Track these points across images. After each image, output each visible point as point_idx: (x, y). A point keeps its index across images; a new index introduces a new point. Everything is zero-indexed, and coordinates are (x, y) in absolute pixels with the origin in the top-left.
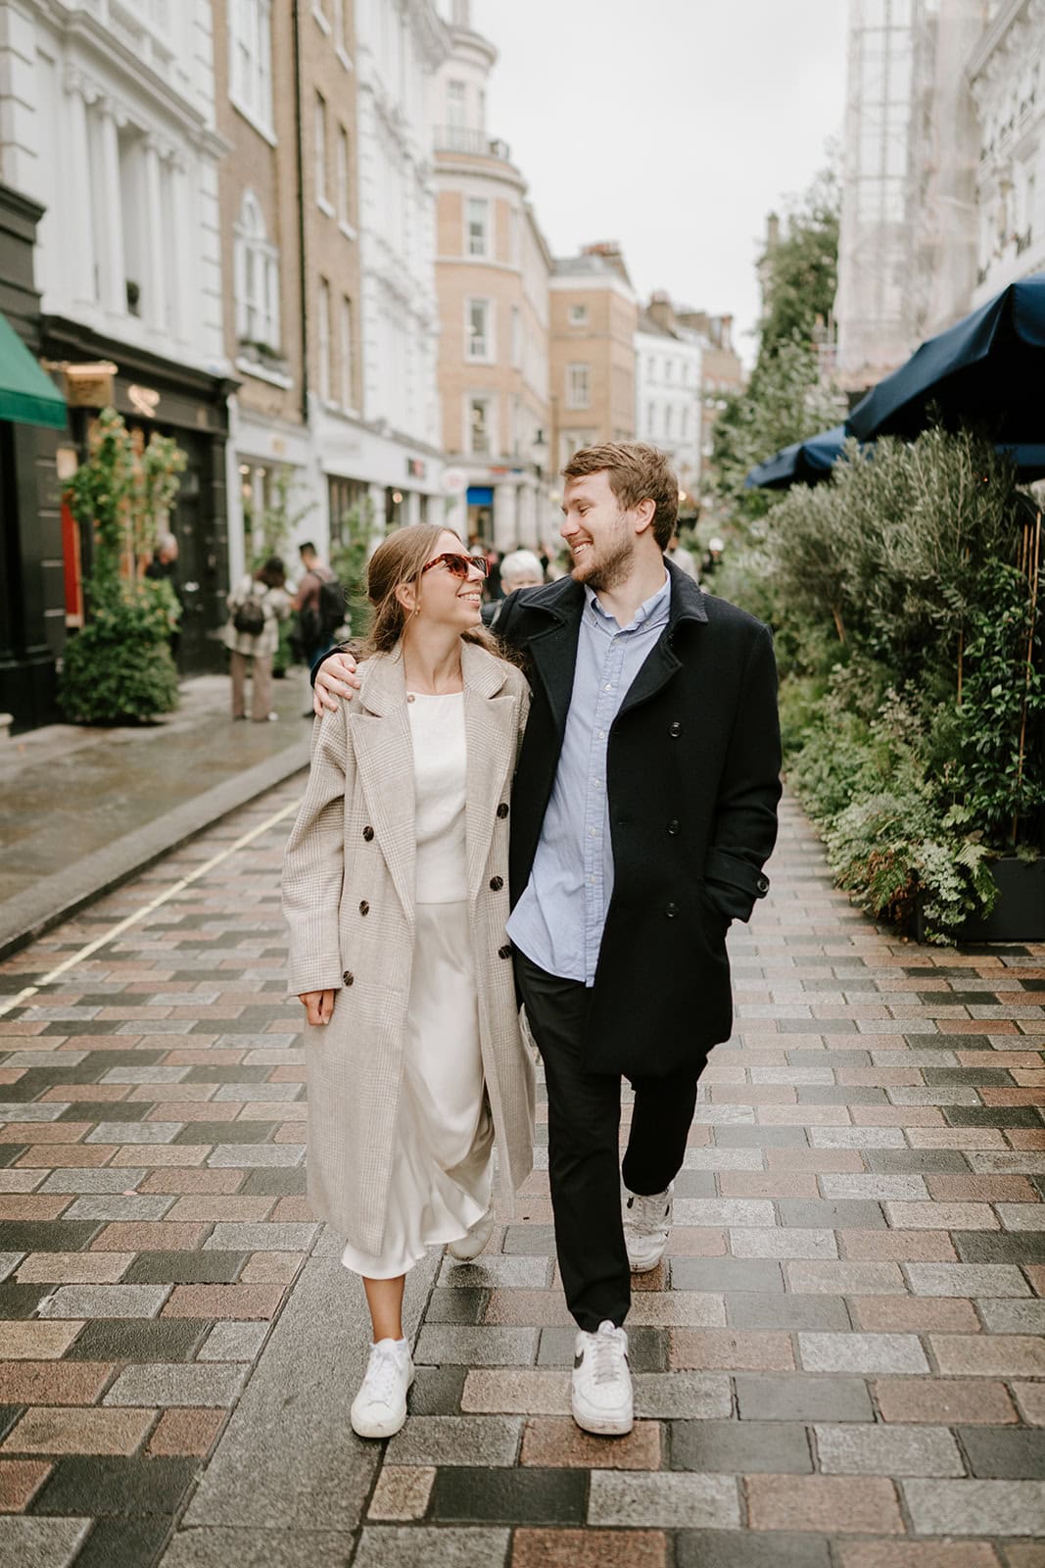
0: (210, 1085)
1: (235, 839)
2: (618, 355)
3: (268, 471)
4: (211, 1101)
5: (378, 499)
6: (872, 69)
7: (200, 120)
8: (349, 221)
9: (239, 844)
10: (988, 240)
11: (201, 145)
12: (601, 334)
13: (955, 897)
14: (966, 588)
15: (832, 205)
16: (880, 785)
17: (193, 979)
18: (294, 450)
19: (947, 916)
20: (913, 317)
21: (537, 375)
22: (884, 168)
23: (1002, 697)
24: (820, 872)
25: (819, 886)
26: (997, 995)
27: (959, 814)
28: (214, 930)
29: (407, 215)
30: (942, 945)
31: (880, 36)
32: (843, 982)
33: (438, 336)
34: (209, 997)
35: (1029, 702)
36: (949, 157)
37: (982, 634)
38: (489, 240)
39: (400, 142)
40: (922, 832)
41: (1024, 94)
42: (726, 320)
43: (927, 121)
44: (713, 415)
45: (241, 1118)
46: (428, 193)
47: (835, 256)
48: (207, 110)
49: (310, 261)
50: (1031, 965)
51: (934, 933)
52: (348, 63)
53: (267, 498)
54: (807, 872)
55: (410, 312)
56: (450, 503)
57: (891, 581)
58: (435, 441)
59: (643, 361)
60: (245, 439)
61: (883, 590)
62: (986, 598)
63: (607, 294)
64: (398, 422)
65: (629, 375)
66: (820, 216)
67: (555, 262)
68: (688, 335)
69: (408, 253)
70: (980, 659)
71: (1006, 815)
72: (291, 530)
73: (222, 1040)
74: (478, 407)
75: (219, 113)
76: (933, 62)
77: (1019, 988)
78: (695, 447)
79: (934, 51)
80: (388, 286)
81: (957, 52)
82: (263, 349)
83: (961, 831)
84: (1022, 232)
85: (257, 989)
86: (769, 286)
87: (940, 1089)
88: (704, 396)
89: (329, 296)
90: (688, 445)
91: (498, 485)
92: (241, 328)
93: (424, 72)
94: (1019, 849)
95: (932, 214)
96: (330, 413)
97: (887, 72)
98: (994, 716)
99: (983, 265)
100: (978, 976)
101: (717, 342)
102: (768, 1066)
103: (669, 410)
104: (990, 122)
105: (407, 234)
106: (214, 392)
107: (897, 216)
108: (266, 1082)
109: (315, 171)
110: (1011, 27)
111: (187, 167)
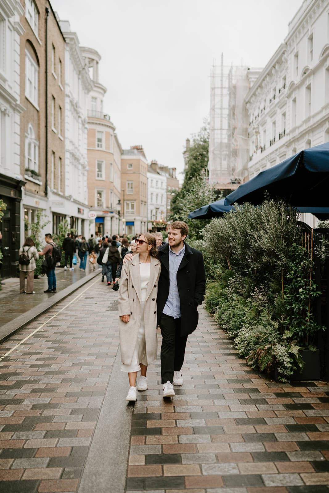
0: (10, 460)
1: (21, 340)
2: (142, 179)
3: (33, 211)
4: (10, 469)
5: (68, 220)
6: (218, 99)
7: (15, 100)
8: (61, 135)
9: (22, 342)
10: (252, 148)
11: (15, 108)
12: (137, 172)
13: (290, 365)
14: (286, 253)
15: (206, 137)
16: (255, 322)
17: (4, 404)
18: (42, 204)
19: (286, 372)
20: (231, 169)
21: (117, 184)
22: (221, 126)
23: (302, 292)
24: (233, 351)
25: (233, 358)
26: (312, 405)
27: (288, 334)
28: (12, 380)
29: (79, 134)
30: (285, 383)
31: (220, 90)
32: (254, 400)
33: (87, 171)
34: (10, 413)
35: (312, 294)
36: (240, 124)
37: (292, 270)
38: (103, 143)
39: (78, 113)
40: (275, 341)
41: (262, 107)
42: (174, 169)
43: (234, 114)
44: (171, 197)
45: (24, 478)
46: (86, 128)
47: (208, 152)
48: (18, 98)
49: (49, 146)
50: (318, 391)
51: (282, 378)
52: (62, 89)
53: (33, 219)
54: (228, 352)
55: (79, 163)
56: (91, 222)
57: (254, 250)
58: (86, 203)
59: (149, 180)
60: (26, 200)
61: (251, 253)
62: (292, 257)
63: (139, 160)
64: (75, 196)
65: (145, 185)
66: (202, 140)
67: (123, 150)
68: (163, 173)
69: (79, 146)
70: (292, 279)
71: (305, 334)
72: (41, 230)
73: (15, 435)
74: (99, 193)
75: (21, 99)
76: (235, 98)
77: (318, 401)
78: (165, 206)
79: (235, 95)
80: (73, 155)
81: (242, 95)
82: (33, 172)
83: (289, 340)
84: (263, 146)
85: (30, 408)
86: (187, 159)
87: (307, 452)
88: (168, 191)
89: (54, 157)
90: (163, 206)
91: (106, 216)
92: (26, 166)
93: (85, 93)
94: (310, 346)
95: (236, 140)
96: (54, 193)
97: (222, 100)
98: (300, 299)
99: (251, 155)
100: (302, 397)
101: (172, 176)
102: (237, 442)
103: (157, 195)
104: (252, 115)
105: (79, 140)
106: (17, 185)
107: (226, 141)
108: (34, 457)
109: (51, 119)
110: (257, 89)
111: (10, 114)
